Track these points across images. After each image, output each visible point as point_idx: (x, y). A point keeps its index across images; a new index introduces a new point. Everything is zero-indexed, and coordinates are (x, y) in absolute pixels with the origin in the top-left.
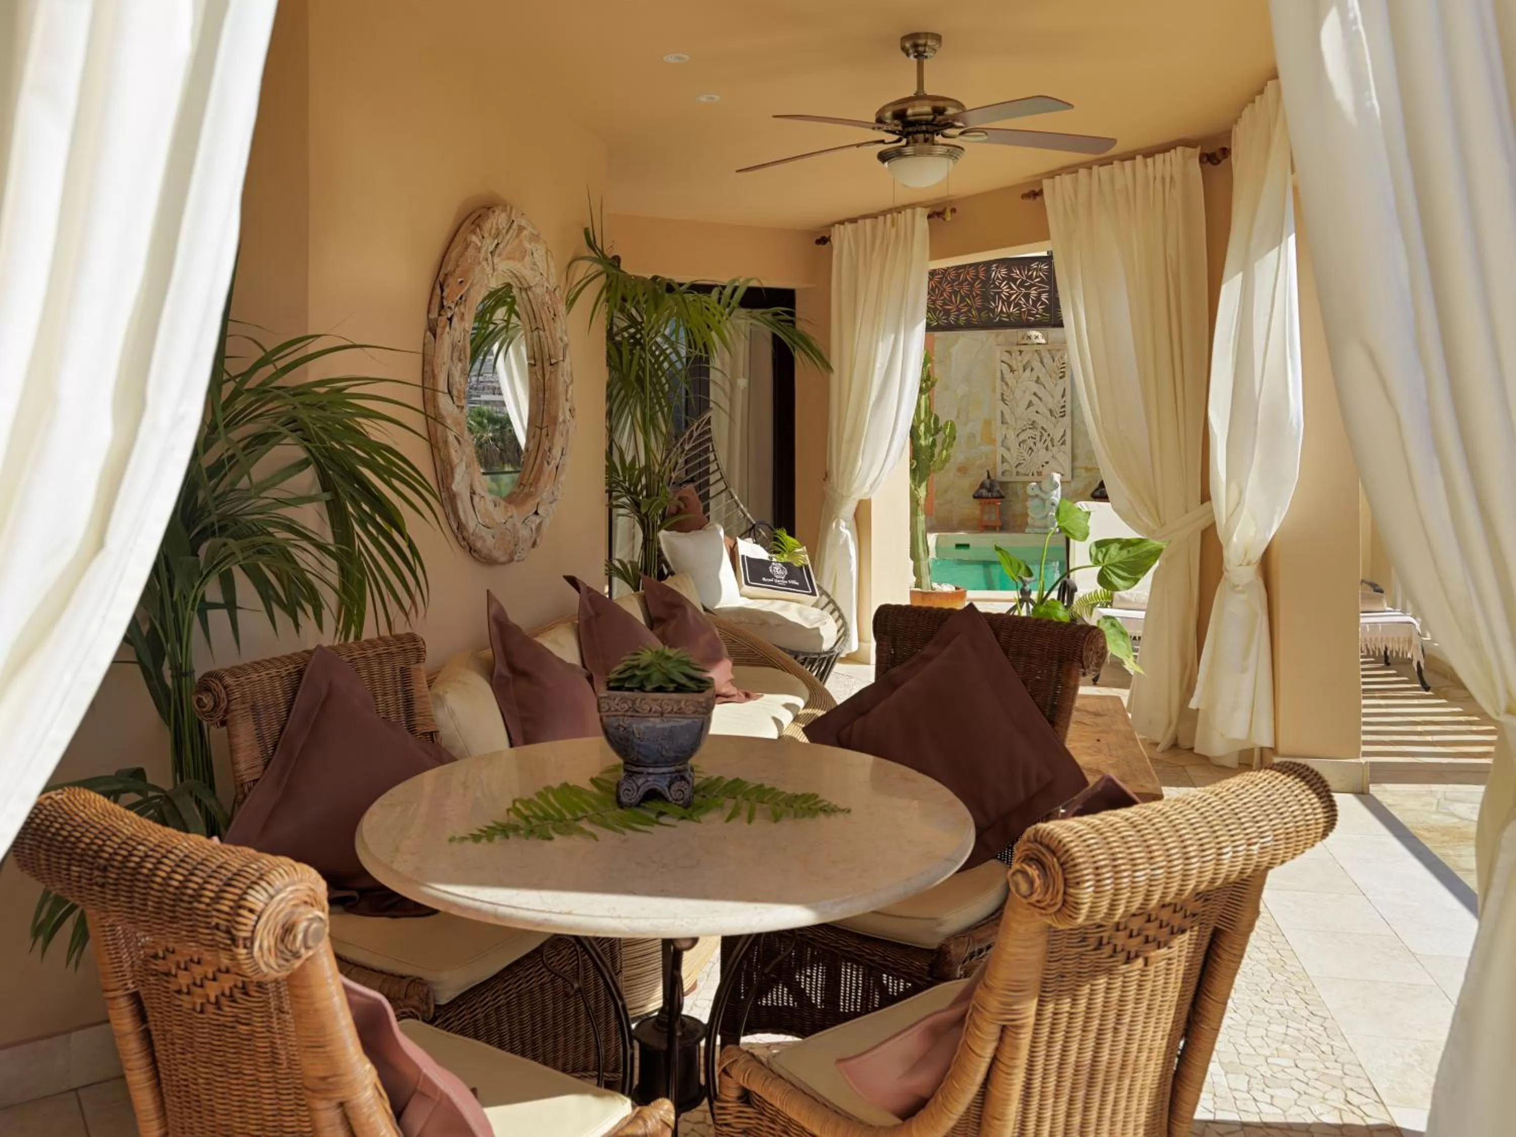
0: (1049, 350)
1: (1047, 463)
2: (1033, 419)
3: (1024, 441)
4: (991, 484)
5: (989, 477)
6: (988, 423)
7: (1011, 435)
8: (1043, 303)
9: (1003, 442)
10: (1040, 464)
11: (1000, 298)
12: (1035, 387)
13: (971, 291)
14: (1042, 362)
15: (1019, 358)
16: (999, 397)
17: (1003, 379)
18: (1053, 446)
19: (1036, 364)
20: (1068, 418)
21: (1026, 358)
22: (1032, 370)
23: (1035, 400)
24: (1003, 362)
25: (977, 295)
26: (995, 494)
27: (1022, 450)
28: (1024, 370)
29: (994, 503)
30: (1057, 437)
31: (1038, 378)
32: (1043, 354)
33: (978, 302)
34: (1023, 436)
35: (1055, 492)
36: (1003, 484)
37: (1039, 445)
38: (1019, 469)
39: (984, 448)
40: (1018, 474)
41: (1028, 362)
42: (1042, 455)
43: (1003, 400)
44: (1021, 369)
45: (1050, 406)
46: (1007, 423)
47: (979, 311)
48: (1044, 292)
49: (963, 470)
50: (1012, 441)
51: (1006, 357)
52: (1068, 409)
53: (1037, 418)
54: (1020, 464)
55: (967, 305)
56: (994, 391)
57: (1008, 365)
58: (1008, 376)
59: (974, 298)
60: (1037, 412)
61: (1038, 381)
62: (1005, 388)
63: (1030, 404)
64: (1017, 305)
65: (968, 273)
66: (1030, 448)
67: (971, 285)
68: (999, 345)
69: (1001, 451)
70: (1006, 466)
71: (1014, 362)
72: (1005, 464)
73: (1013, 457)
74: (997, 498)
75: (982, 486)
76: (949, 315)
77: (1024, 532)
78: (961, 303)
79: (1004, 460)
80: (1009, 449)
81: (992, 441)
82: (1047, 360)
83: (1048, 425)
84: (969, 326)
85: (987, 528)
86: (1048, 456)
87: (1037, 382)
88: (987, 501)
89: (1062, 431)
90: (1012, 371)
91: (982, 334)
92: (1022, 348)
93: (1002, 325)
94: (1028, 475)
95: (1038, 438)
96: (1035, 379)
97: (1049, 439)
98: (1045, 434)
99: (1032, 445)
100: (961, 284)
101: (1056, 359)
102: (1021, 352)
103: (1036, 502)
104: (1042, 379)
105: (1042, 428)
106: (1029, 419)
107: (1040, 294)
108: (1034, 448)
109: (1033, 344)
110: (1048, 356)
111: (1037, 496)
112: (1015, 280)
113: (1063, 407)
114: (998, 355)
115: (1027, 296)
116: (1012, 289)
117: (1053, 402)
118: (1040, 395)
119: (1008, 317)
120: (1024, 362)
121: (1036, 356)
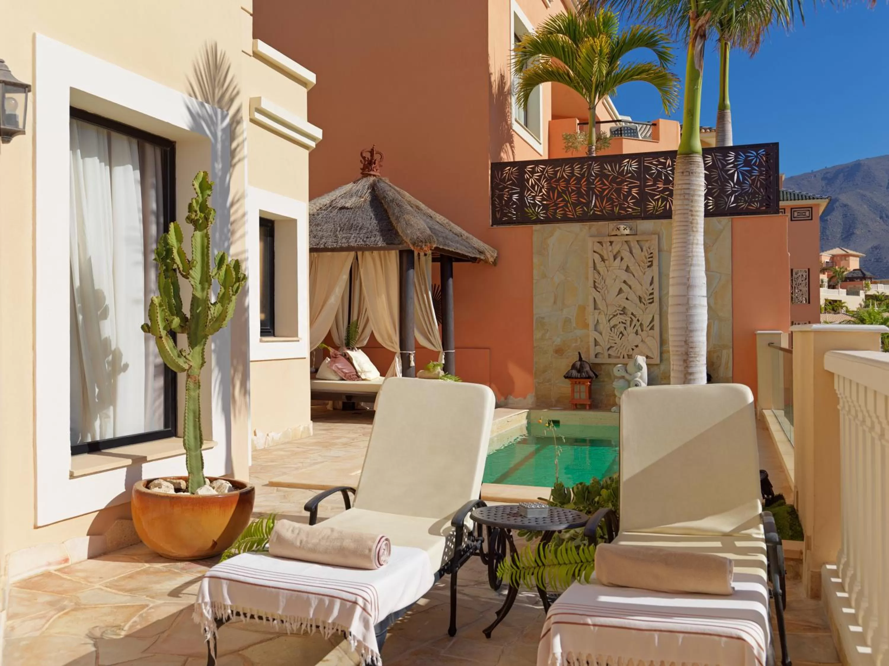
0: (638, 241)
1: (637, 346)
2: (623, 305)
3: (614, 327)
4: (581, 365)
5: (580, 359)
6: (582, 309)
7: (603, 320)
8: (634, 197)
9: (596, 326)
10: (630, 348)
11: (594, 193)
12: (625, 276)
13: (567, 187)
14: (631, 252)
15: (610, 248)
16: (591, 283)
17: (595, 268)
18: (642, 331)
19: (626, 254)
20: (656, 305)
21: (616, 248)
22: (622, 259)
23: (625, 287)
24: (594, 252)
25: (573, 191)
26: (584, 375)
27: (612, 334)
28: (615, 260)
29: (584, 384)
30: (646, 323)
31: (628, 267)
32: (632, 245)
33: (574, 197)
34: (613, 322)
35: (639, 374)
36: (595, 367)
37: (630, 329)
38: (610, 352)
39: (579, 332)
40: (609, 356)
41: (619, 252)
42: (631, 338)
43: (595, 287)
44: (612, 258)
45: (639, 293)
46: (599, 309)
47: (575, 205)
48: (634, 187)
49: (559, 351)
50: (604, 326)
51: (597, 247)
52: (656, 296)
53: (627, 304)
54: (611, 347)
55: (564, 200)
56: (587, 278)
57: (600, 255)
58: (600, 266)
59: (570, 193)
60: (627, 299)
61: (627, 269)
62: (596, 275)
63: (620, 291)
64: (610, 199)
65: (564, 171)
66: (621, 333)
67: (567, 182)
68: (591, 236)
69: (594, 335)
70: (598, 349)
71: (605, 252)
72: (597, 347)
73: (604, 341)
74: (586, 378)
75: (574, 367)
76: (547, 210)
77: (610, 410)
78: (557, 198)
79: (596, 343)
80: (601, 334)
81: (586, 326)
82: (636, 250)
83: (638, 312)
84: (565, 219)
85: (577, 406)
86: (637, 340)
87: (626, 271)
88: (578, 380)
89: (651, 316)
90: (603, 260)
91: (576, 227)
92: (613, 239)
93: (595, 218)
94: (619, 357)
95: (628, 323)
96: (625, 268)
97: (639, 324)
98: (635, 320)
99: (622, 329)
100: (558, 181)
101: (644, 249)
102: (611, 243)
103: (621, 382)
104: (632, 268)
105: (632, 314)
106: (620, 306)
107: (630, 189)
108: (625, 332)
109: (622, 235)
110: (638, 246)
111: (623, 377)
112: (607, 176)
113: (652, 294)
114: (590, 245)
115: (618, 191)
116: (606, 185)
117: (642, 290)
118: (629, 283)
119: (601, 211)
120: (615, 253)
121: (626, 247)
